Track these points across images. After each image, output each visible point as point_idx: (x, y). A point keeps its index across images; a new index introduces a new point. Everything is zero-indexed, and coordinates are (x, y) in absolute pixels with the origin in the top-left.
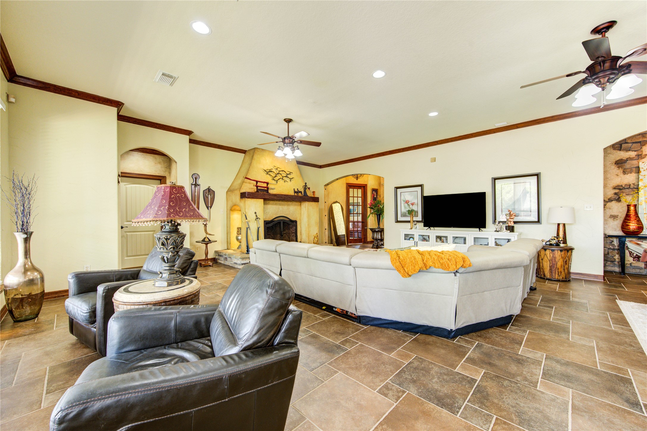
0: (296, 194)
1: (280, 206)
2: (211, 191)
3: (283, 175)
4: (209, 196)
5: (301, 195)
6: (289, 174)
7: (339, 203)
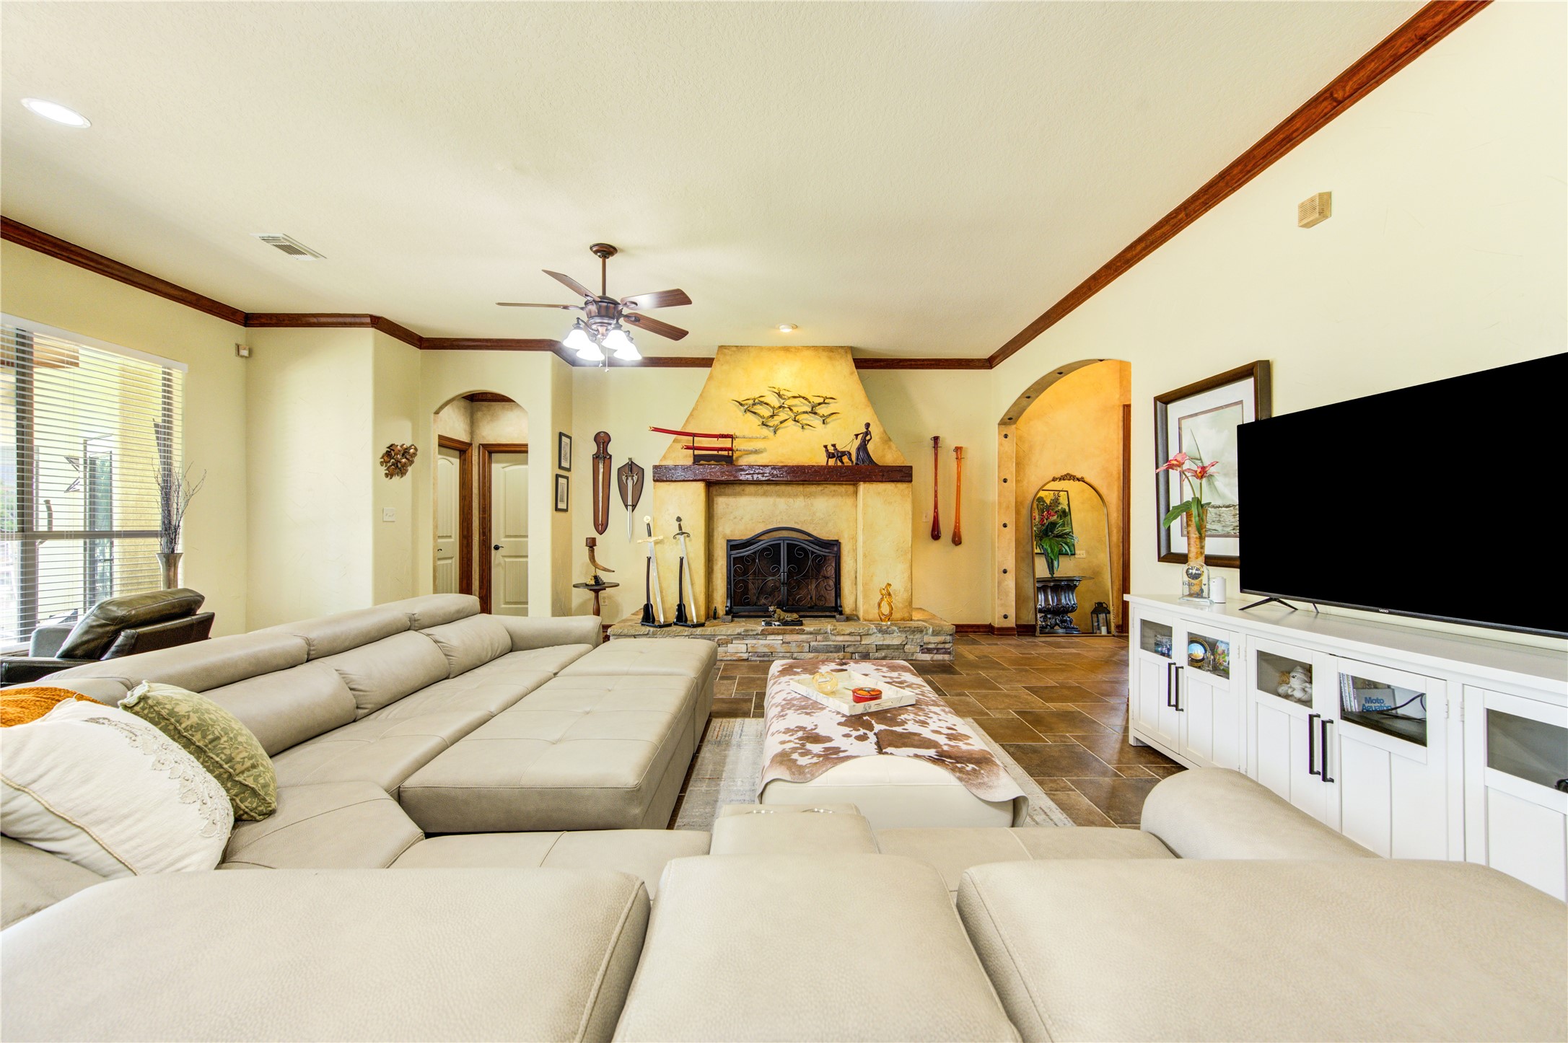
0: (832, 462)
1: (778, 500)
2: (635, 469)
3: (796, 409)
4: (631, 483)
6: (820, 404)
7: (1081, 480)
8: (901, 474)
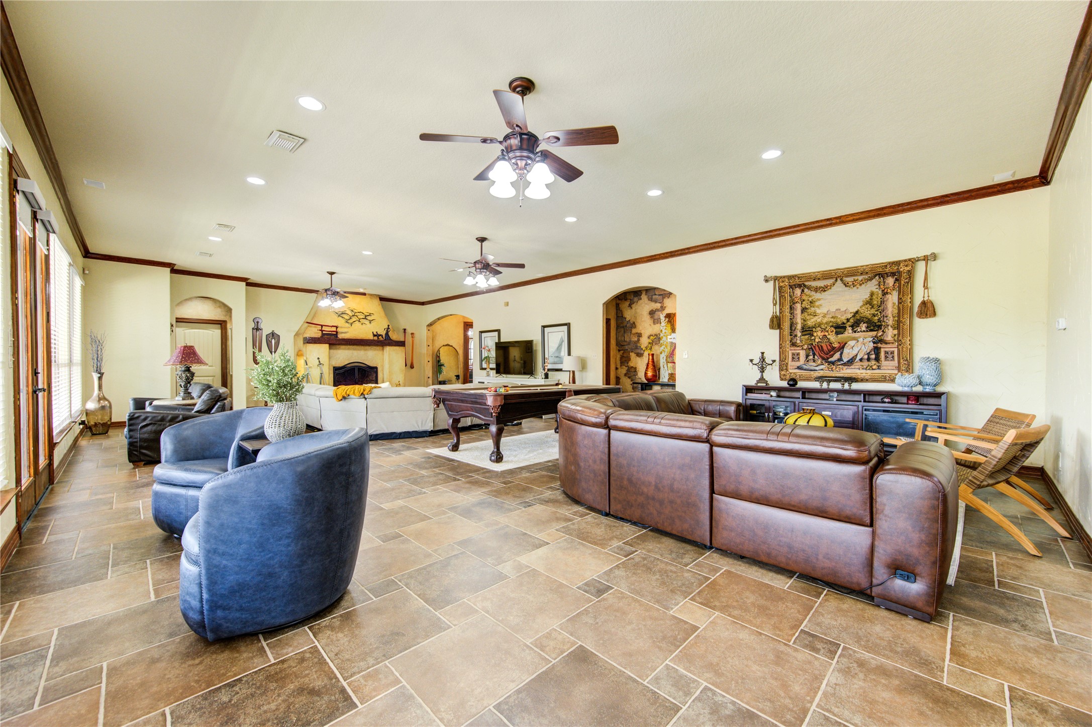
0: (376, 338)
1: (354, 351)
2: (275, 335)
3: (359, 317)
4: (273, 341)
5: (382, 339)
6: (368, 315)
7: (451, 346)
8: (402, 344)
